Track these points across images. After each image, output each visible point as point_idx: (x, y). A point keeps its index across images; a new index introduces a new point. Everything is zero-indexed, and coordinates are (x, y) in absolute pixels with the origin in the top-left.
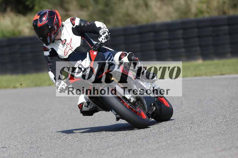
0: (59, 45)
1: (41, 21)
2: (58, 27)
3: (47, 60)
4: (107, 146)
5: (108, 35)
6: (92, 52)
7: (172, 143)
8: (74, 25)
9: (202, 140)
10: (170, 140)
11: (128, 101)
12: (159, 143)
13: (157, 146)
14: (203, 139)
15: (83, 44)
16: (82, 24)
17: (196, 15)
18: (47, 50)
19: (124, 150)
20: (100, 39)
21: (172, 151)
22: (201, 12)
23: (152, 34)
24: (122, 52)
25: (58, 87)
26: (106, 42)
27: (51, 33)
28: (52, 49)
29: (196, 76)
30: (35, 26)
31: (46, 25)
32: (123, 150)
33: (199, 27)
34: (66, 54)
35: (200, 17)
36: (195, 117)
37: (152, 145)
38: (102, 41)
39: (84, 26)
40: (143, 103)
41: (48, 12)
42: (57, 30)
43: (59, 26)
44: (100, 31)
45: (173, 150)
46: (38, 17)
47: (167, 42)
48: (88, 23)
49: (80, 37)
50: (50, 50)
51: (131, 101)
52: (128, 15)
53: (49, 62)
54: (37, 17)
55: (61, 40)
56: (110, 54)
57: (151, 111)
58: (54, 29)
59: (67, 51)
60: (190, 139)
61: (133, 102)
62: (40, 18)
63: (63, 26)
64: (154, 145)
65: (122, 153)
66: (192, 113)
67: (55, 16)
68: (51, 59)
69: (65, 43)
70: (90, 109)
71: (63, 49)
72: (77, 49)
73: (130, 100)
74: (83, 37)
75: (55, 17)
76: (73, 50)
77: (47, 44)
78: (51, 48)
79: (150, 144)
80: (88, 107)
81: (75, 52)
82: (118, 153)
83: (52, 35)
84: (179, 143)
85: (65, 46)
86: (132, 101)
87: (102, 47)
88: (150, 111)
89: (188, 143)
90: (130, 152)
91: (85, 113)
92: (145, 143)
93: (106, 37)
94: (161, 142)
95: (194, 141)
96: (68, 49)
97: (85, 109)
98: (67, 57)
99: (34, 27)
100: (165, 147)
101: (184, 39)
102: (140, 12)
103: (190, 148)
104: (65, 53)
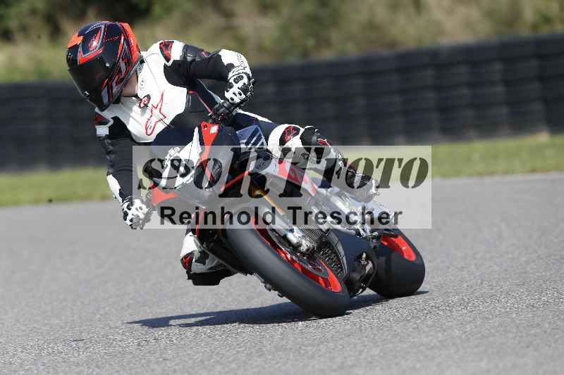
0: (131, 110)
1: (86, 50)
2: (129, 63)
3: (103, 145)
4: (321, 338)
5: (249, 84)
6: (206, 126)
7: (475, 330)
8: (168, 59)
9: (547, 325)
10: (472, 324)
11: (295, 248)
12: (445, 331)
13: (439, 339)
14: (550, 323)
15: (192, 107)
16: (188, 58)
17: (535, 27)
18: (103, 122)
19: (362, 348)
20: (228, 95)
21: (475, 350)
22: (547, 20)
23: (430, 72)
24: (286, 126)
25: (126, 215)
26: (242, 101)
27: (111, 79)
28: (116, 119)
29: (533, 171)
30: (72, 62)
31: (99, 60)
32: (359, 347)
33: (540, 57)
34: (149, 132)
35: (545, 31)
36: (532, 269)
37: (427, 337)
38: (232, 99)
39: (194, 60)
40: (335, 253)
41: (103, 27)
42: (127, 72)
43: (133, 62)
44: (231, 74)
45: (477, 346)
46: (79, 40)
47: (465, 91)
48: (203, 53)
49: (185, 90)
50: (112, 122)
51: (302, 248)
52: (372, 26)
53: (109, 153)
54: (77, 40)
55: (136, 96)
56: (256, 131)
57: (360, 272)
58: (120, 71)
59: (153, 125)
60: (518, 322)
61: (308, 250)
62: (84, 41)
63: (142, 62)
64: (431, 335)
65: (357, 353)
66: (523, 259)
67: (123, 38)
68: (112, 144)
69: (146, 105)
70: (210, 269)
71: (143, 120)
72: (178, 120)
73: (299, 245)
74: (190, 91)
75: (122, 40)
76: (168, 121)
77: (103, 107)
78: (112, 118)
79: (424, 332)
80: (204, 264)
81: (173, 127)
82: (346, 354)
83: (114, 84)
84: (493, 331)
85: (148, 111)
86: (304, 248)
87: (234, 113)
88: (353, 271)
89: (515, 330)
90: (376, 352)
91: (198, 279)
92: (411, 330)
93: (244, 89)
94: (451, 327)
95: (528, 326)
96: (154, 119)
97: (197, 268)
98: (151, 139)
99: (69, 65)
100: (458, 341)
101: (507, 83)
102: (401, 19)
103: (519, 342)
104: (146, 129)
